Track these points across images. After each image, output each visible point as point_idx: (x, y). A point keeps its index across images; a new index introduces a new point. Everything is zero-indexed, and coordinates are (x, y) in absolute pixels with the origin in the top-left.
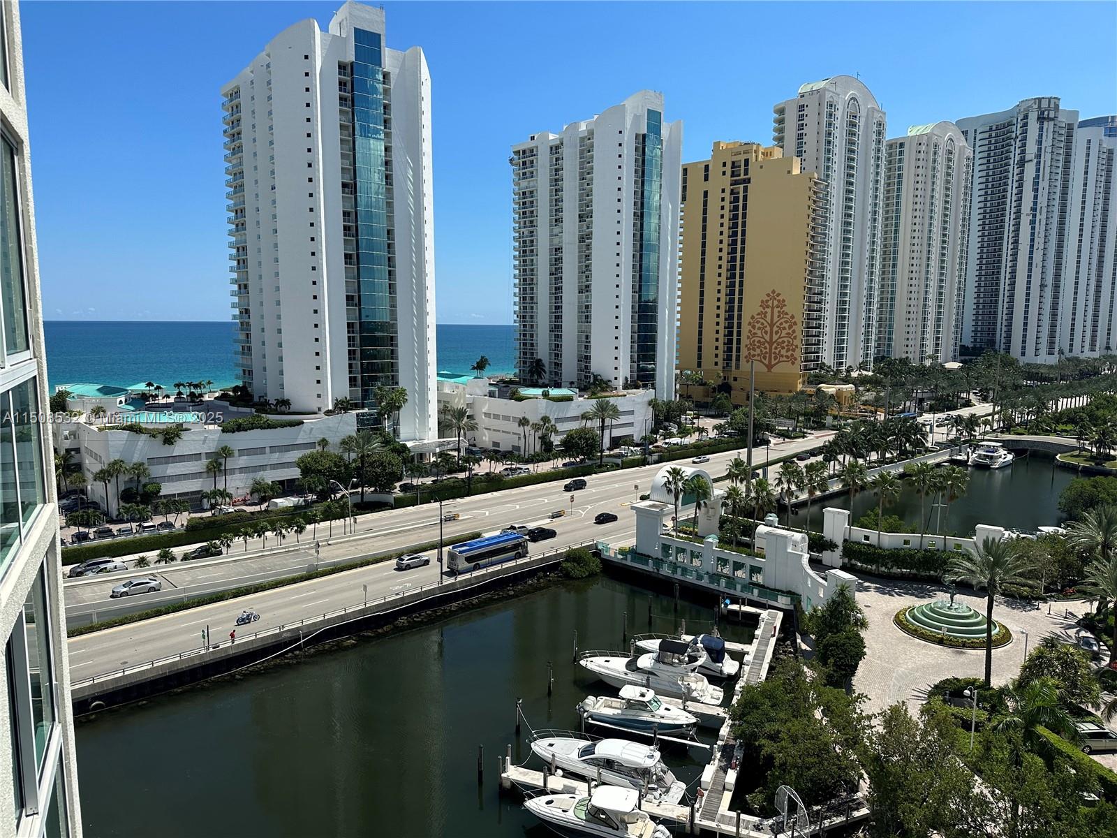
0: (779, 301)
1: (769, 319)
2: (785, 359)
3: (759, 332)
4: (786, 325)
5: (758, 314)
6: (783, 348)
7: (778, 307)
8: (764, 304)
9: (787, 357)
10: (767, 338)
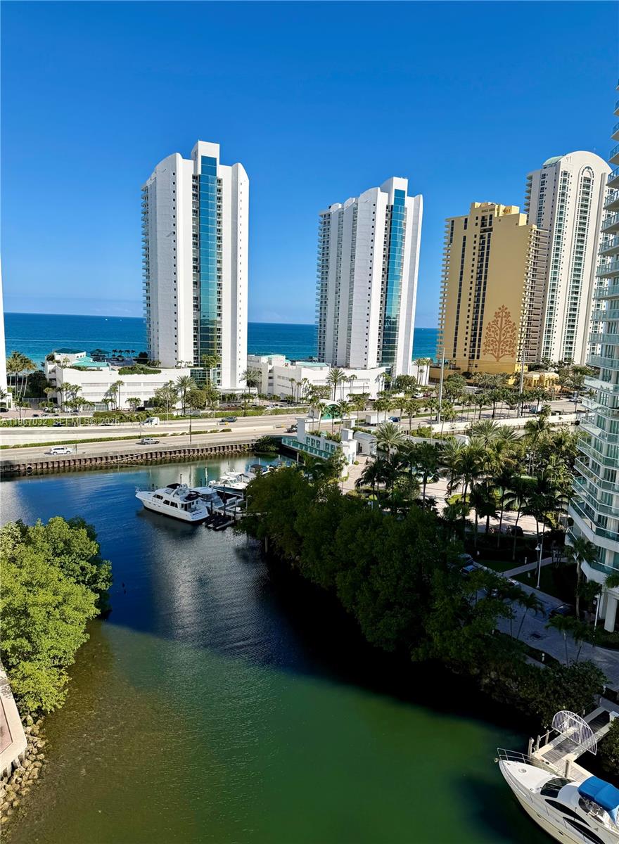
0: (506, 313)
1: (499, 325)
2: (508, 353)
3: (493, 334)
4: (510, 330)
5: (493, 322)
6: (507, 345)
7: (505, 317)
8: (497, 315)
9: (509, 351)
10: (498, 338)
